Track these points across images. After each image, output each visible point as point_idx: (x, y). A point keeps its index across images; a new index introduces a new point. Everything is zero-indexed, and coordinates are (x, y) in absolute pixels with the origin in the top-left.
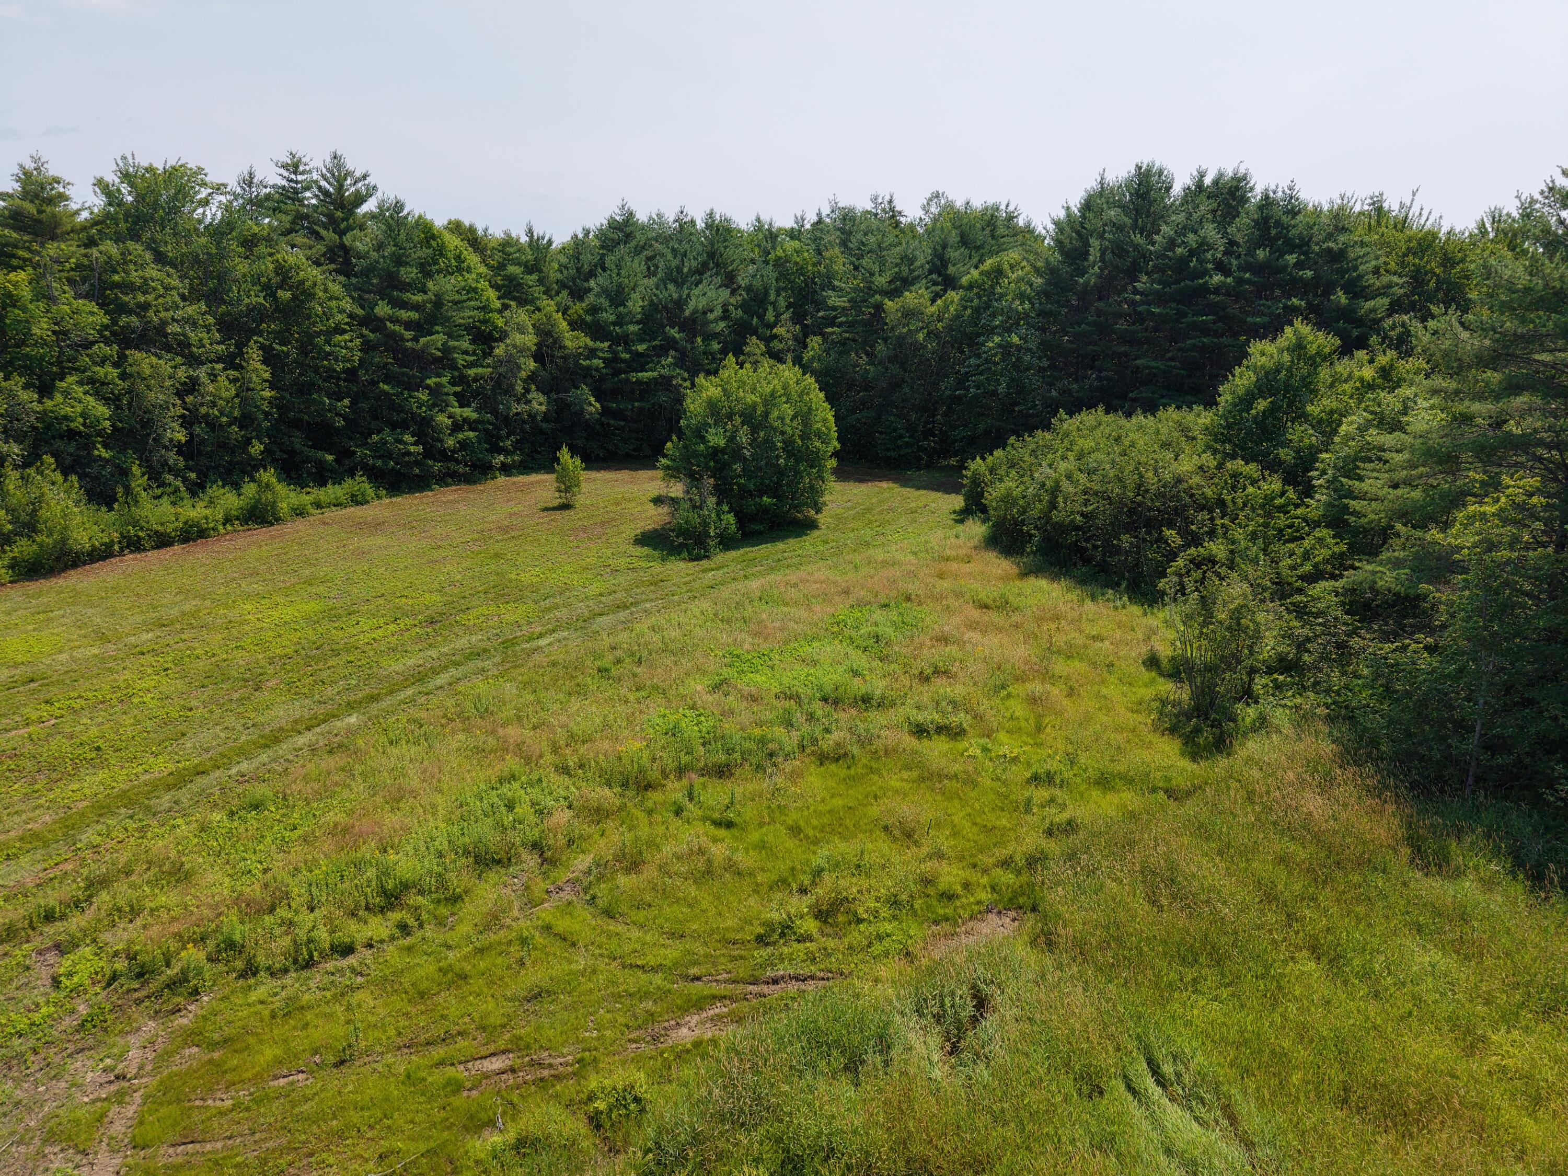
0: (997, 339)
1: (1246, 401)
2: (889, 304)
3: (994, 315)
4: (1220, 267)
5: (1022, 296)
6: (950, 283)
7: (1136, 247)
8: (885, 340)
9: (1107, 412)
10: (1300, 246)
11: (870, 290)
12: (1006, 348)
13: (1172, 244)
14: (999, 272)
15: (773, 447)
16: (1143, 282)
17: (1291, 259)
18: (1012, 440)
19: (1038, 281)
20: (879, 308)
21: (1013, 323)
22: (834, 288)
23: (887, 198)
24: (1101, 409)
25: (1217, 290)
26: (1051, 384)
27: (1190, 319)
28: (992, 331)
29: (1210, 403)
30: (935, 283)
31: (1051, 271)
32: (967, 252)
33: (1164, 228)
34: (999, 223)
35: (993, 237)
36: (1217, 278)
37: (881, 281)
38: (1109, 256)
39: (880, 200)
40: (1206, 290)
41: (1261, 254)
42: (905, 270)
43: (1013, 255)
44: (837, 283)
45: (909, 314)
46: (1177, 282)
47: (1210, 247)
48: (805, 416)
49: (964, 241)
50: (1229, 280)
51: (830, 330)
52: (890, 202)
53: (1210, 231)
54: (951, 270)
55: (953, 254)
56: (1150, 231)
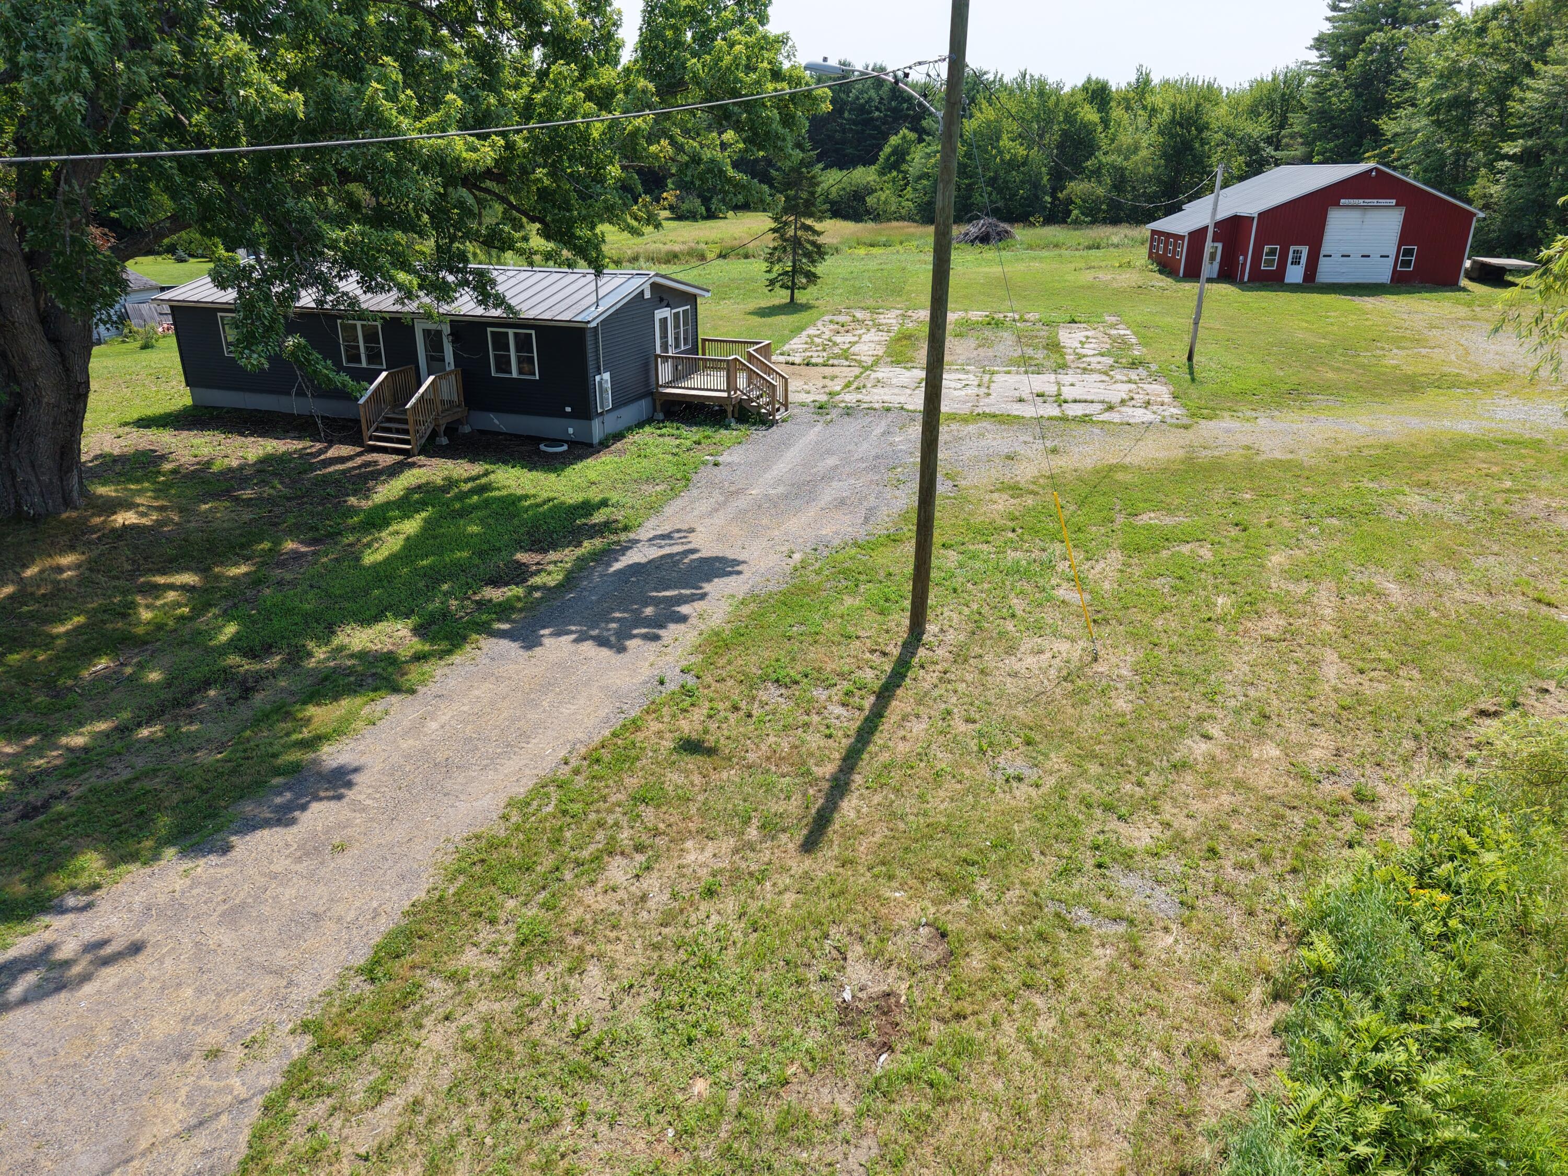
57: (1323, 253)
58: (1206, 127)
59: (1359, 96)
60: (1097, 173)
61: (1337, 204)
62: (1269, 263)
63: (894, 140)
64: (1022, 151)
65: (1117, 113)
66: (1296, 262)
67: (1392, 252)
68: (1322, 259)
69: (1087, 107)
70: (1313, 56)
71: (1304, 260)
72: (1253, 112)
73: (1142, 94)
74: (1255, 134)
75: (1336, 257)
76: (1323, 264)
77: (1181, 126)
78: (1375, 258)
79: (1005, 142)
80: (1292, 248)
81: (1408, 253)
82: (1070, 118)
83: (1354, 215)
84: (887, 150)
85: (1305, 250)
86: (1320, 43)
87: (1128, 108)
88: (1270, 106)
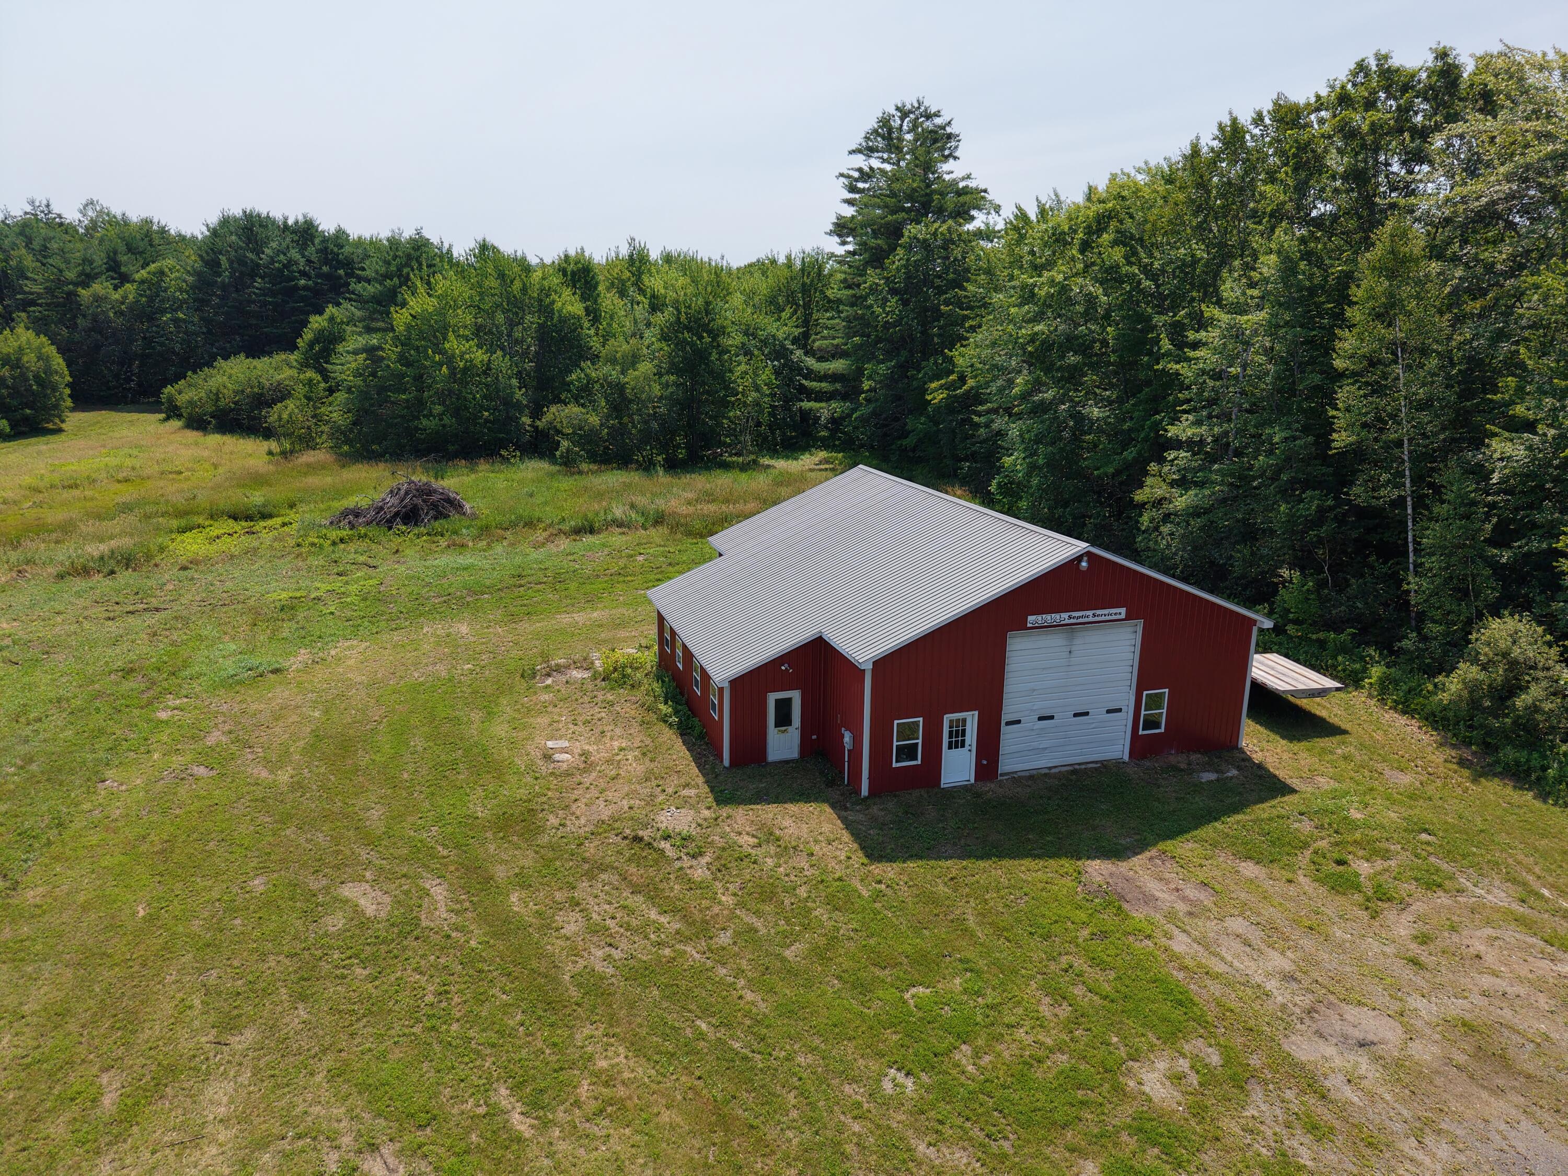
0: (169, 316)
1: (311, 345)
2: (82, 292)
3: (163, 301)
4: (304, 274)
5: (181, 290)
6: (124, 279)
7: (252, 260)
8: (84, 316)
9: (247, 357)
10: (348, 265)
11: (60, 282)
12: (176, 321)
13: (272, 261)
14: (162, 273)
15: (27, 380)
16: (258, 283)
17: (341, 272)
18: (189, 373)
19: (190, 279)
20: (71, 294)
21: (178, 306)
22: (27, 278)
23: (44, 202)
24: (242, 355)
25: (305, 288)
26: (212, 345)
27: (292, 305)
28: (163, 311)
29: (293, 347)
30: (113, 278)
31: (198, 274)
32: (133, 257)
33: (267, 251)
34: (154, 236)
35: (151, 245)
36: (302, 282)
37: (71, 275)
38: (235, 265)
39: (37, 204)
40: (296, 288)
41: (325, 269)
42: (88, 269)
43: (170, 262)
44: (30, 275)
45: (98, 299)
46: (280, 283)
47: (296, 263)
48: (46, 359)
49: (130, 249)
50: (310, 283)
51: (32, 309)
52: (48, 206)
53: (294, 254)
54: (123, 269)
55: (123, 258)
56: (258, 252)
57: (1005, 718)
58: (722, 331)
59: (905, 303)
60: (584, 394)
61: (1022, 626)
62: (908, 752)
63: (317, 322)
64: (480, 356)
65: (609, 300)
66: (957, 742)
67: (1127, 700)
68: (1004, 729)
69: (567, 292)
70: (834, 246)
71: (971, 737)
72: (773, 305)
73: (638, 275)
74: (780, 335)
75: (1030, 721)
76: (1010, 738)
77: (689, 329)
78: (1098, 714)
79: (453, 344)
80: (947, 718)
81: (1155, 702)
82: (545, 309)
83: (1054, 642)
84: (308, 335)
85: (972, 720)
86: (842, 228)
87: (622, 293)
88: (791, 299)
